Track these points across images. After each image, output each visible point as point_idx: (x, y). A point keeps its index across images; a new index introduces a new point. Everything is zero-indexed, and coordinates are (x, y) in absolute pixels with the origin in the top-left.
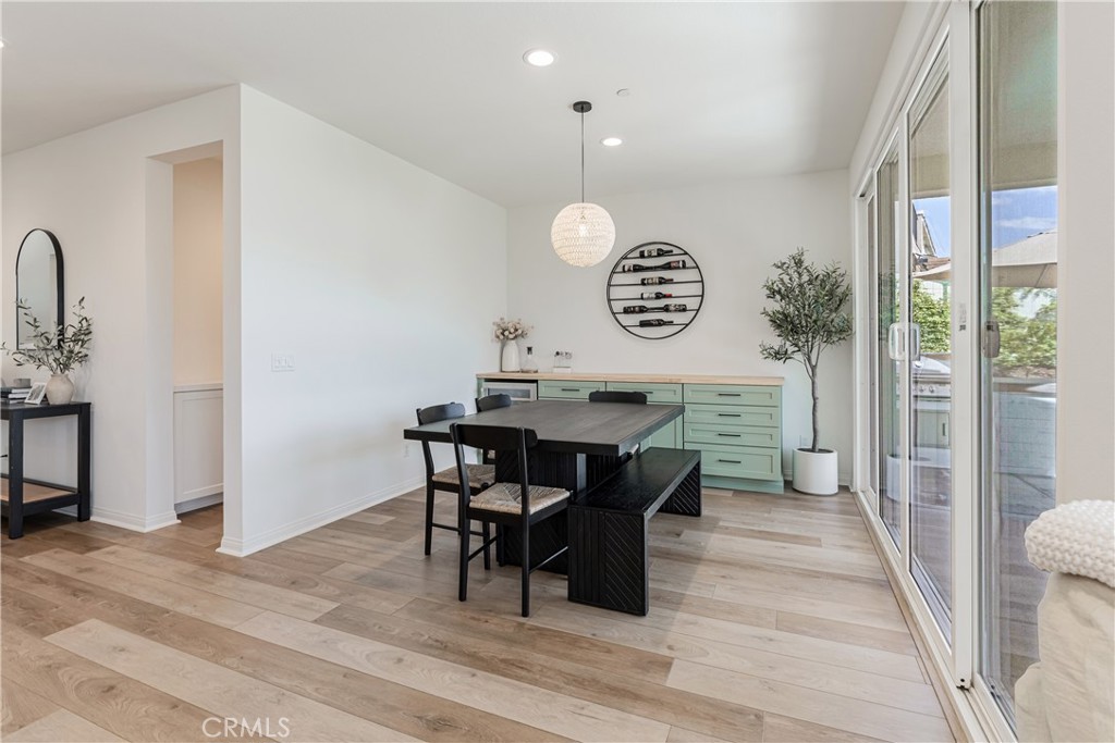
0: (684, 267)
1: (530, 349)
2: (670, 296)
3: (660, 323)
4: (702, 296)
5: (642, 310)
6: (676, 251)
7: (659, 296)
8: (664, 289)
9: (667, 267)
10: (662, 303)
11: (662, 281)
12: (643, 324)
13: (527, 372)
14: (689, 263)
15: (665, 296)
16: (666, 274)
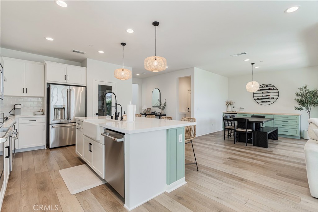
0: (273, 89)
1: (234, 107)
2: (270, 96)
3: (267, 102)
4: (278, 96)
5: (262, 99)
6: (271, 86)
7: (267, 96)
8: (268, 94)
9: (269, 89)
10: (267, 97)
11: (267, 92)
12: (262, 102)
13: (233, 112)
14: (275, 88)
15: (268, 96)
16: (269, 91)
